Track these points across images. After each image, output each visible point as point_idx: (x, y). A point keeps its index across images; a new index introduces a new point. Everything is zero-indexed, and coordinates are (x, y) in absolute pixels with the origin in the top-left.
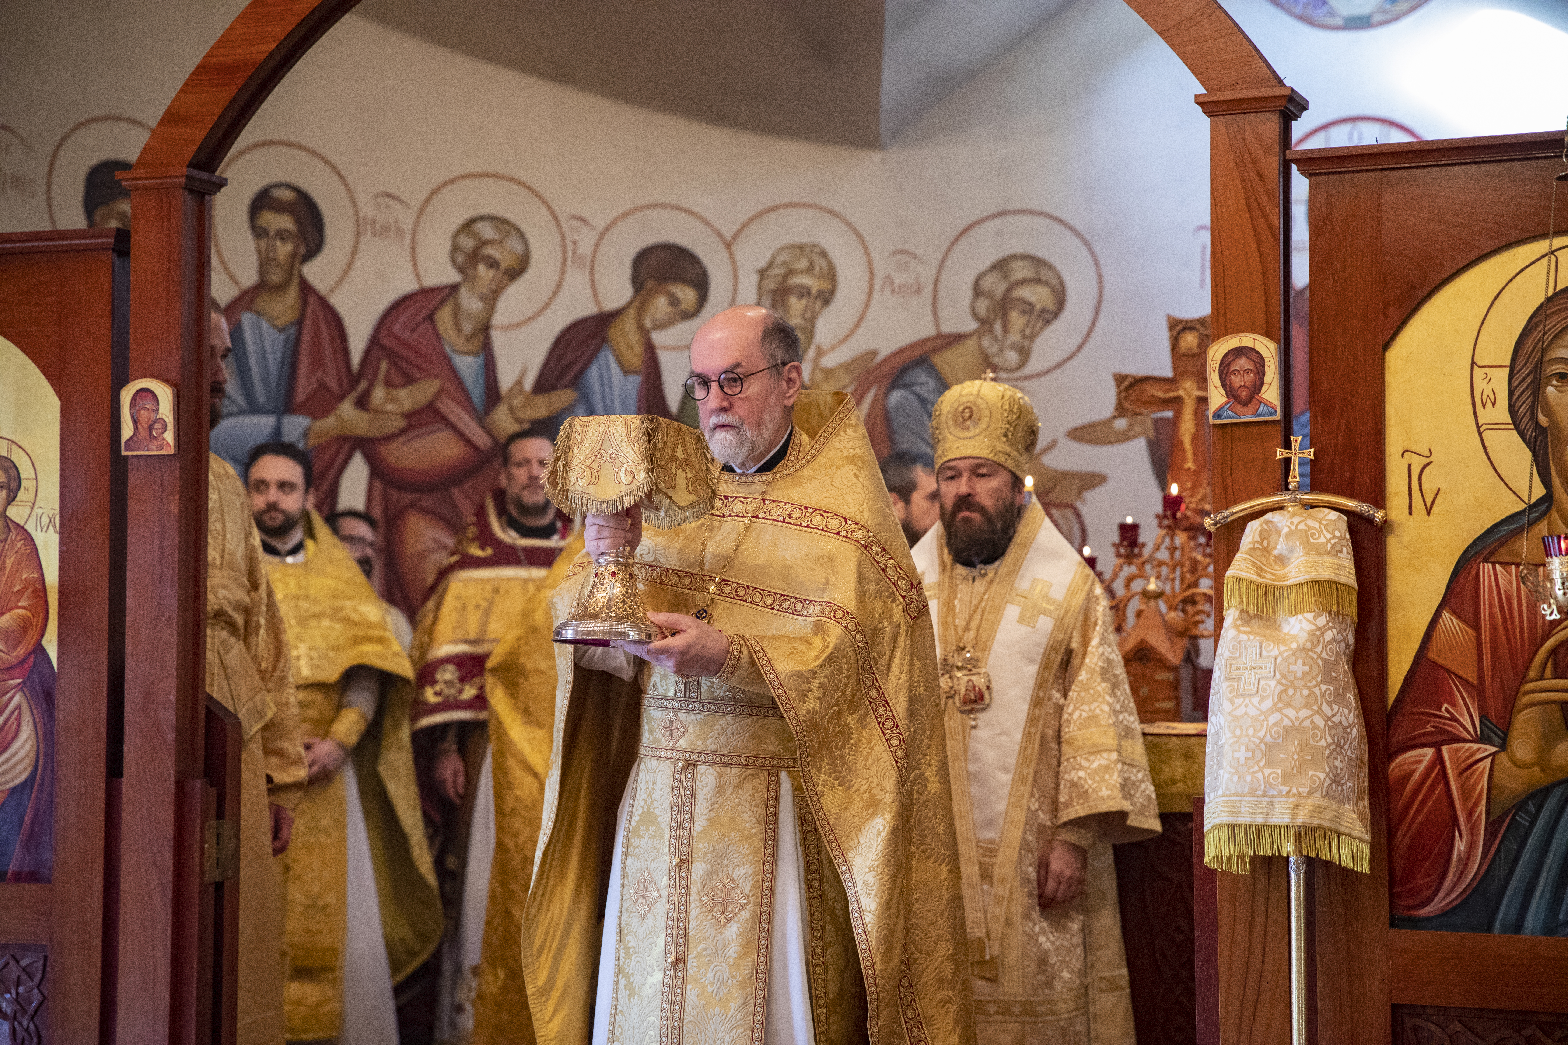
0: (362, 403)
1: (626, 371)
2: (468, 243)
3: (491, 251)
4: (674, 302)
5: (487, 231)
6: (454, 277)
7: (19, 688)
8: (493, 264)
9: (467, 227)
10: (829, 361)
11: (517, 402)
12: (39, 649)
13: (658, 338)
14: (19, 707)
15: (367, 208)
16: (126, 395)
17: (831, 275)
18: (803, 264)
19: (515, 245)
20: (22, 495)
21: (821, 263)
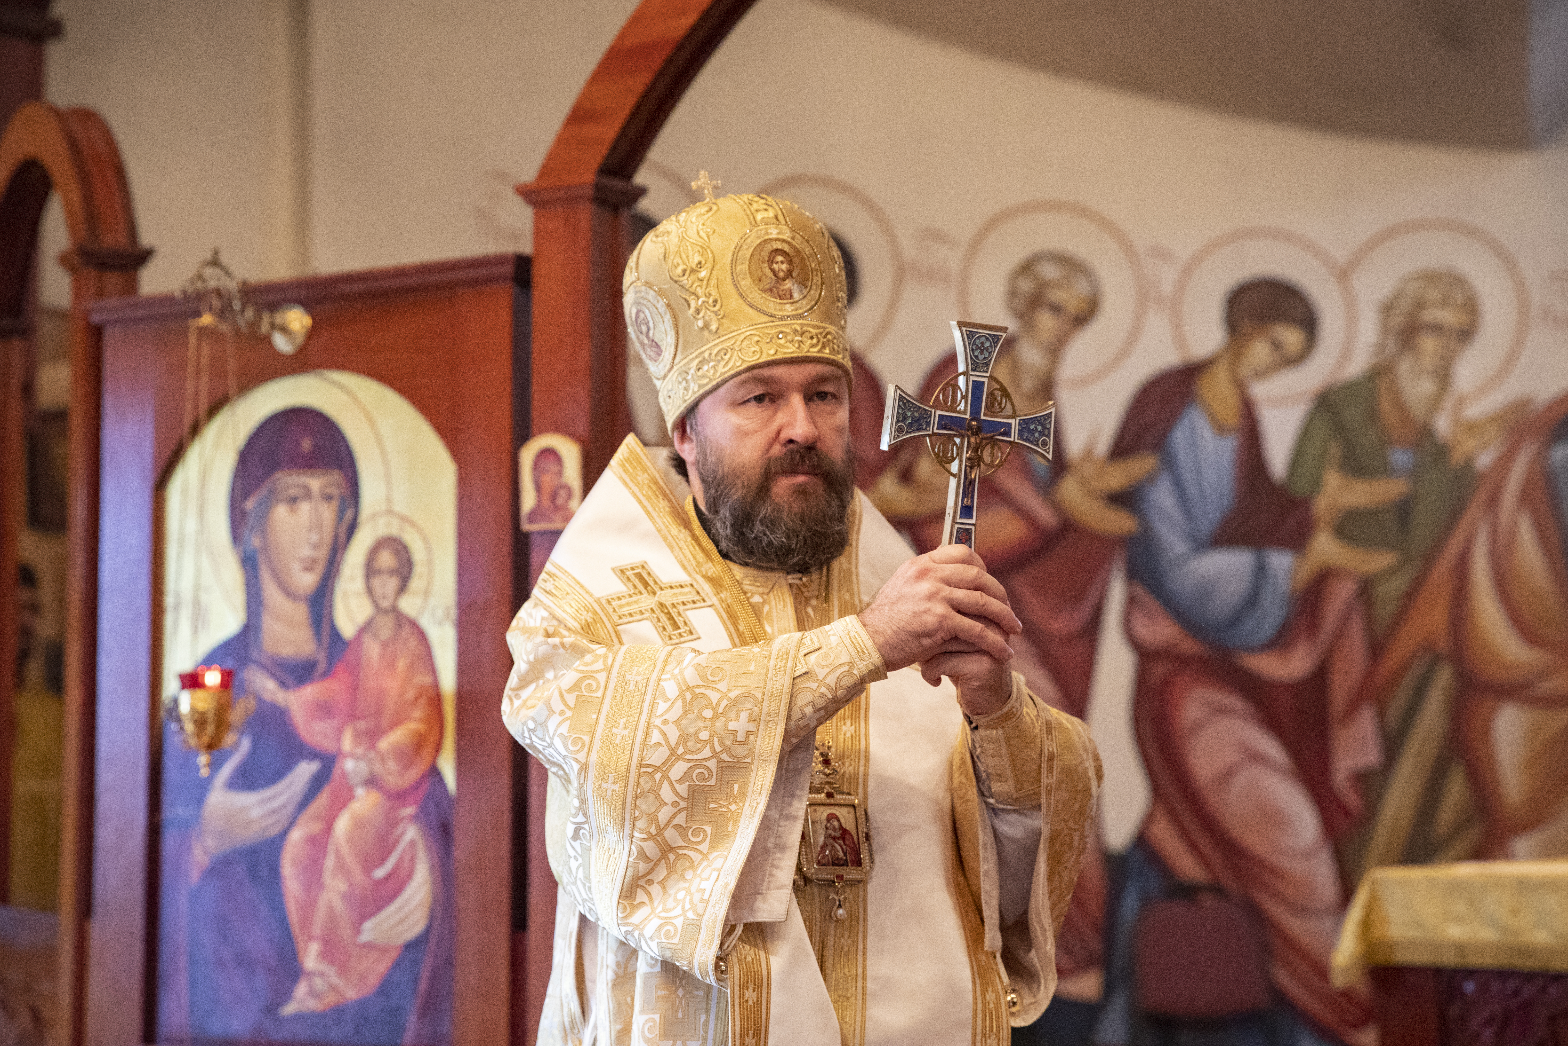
0: (906, 476)
1: (1220, 429)
2: (1026, 286)
3: (1057, 295)
4: (1276, 345)
5: (1049, 271)
6: (1012, 325)
7: (414, 818)
8: (1056, 309)
9: (1027, 267)
10: (1475, 411)
11: (1089, 470)
12: (434, 772)
13: (1260, 390)
14: (412, 843)
15: (909, 250)
16: (528, 455)
17: (1472, 307)
18: (1434, 294)
19: (1082, 287)
20: (416, 583)
21: (1459, 295)
